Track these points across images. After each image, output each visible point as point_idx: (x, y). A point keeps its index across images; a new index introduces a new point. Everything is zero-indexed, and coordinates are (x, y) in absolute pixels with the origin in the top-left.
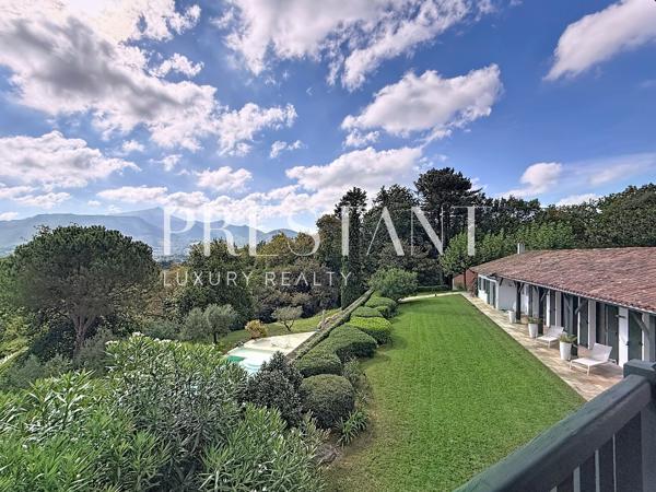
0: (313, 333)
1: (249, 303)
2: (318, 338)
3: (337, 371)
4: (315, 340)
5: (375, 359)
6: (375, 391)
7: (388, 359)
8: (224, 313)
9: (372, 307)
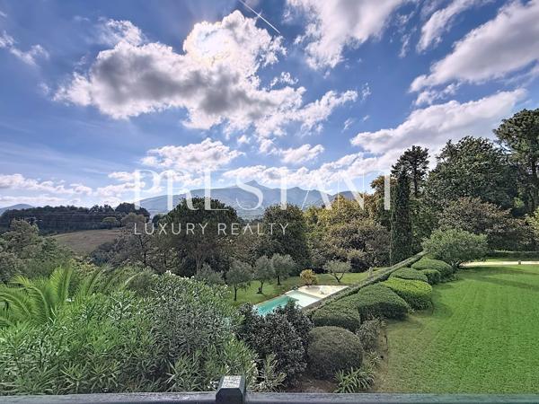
0: (344, 287)
1: (307, 255)
2: (347, 293)
3: (353, 326)
4: (344, 294)
5: (406, 324)
6: (392, 355)
7: (420, 325)
8: (284, 262)
9: (418, 269)
